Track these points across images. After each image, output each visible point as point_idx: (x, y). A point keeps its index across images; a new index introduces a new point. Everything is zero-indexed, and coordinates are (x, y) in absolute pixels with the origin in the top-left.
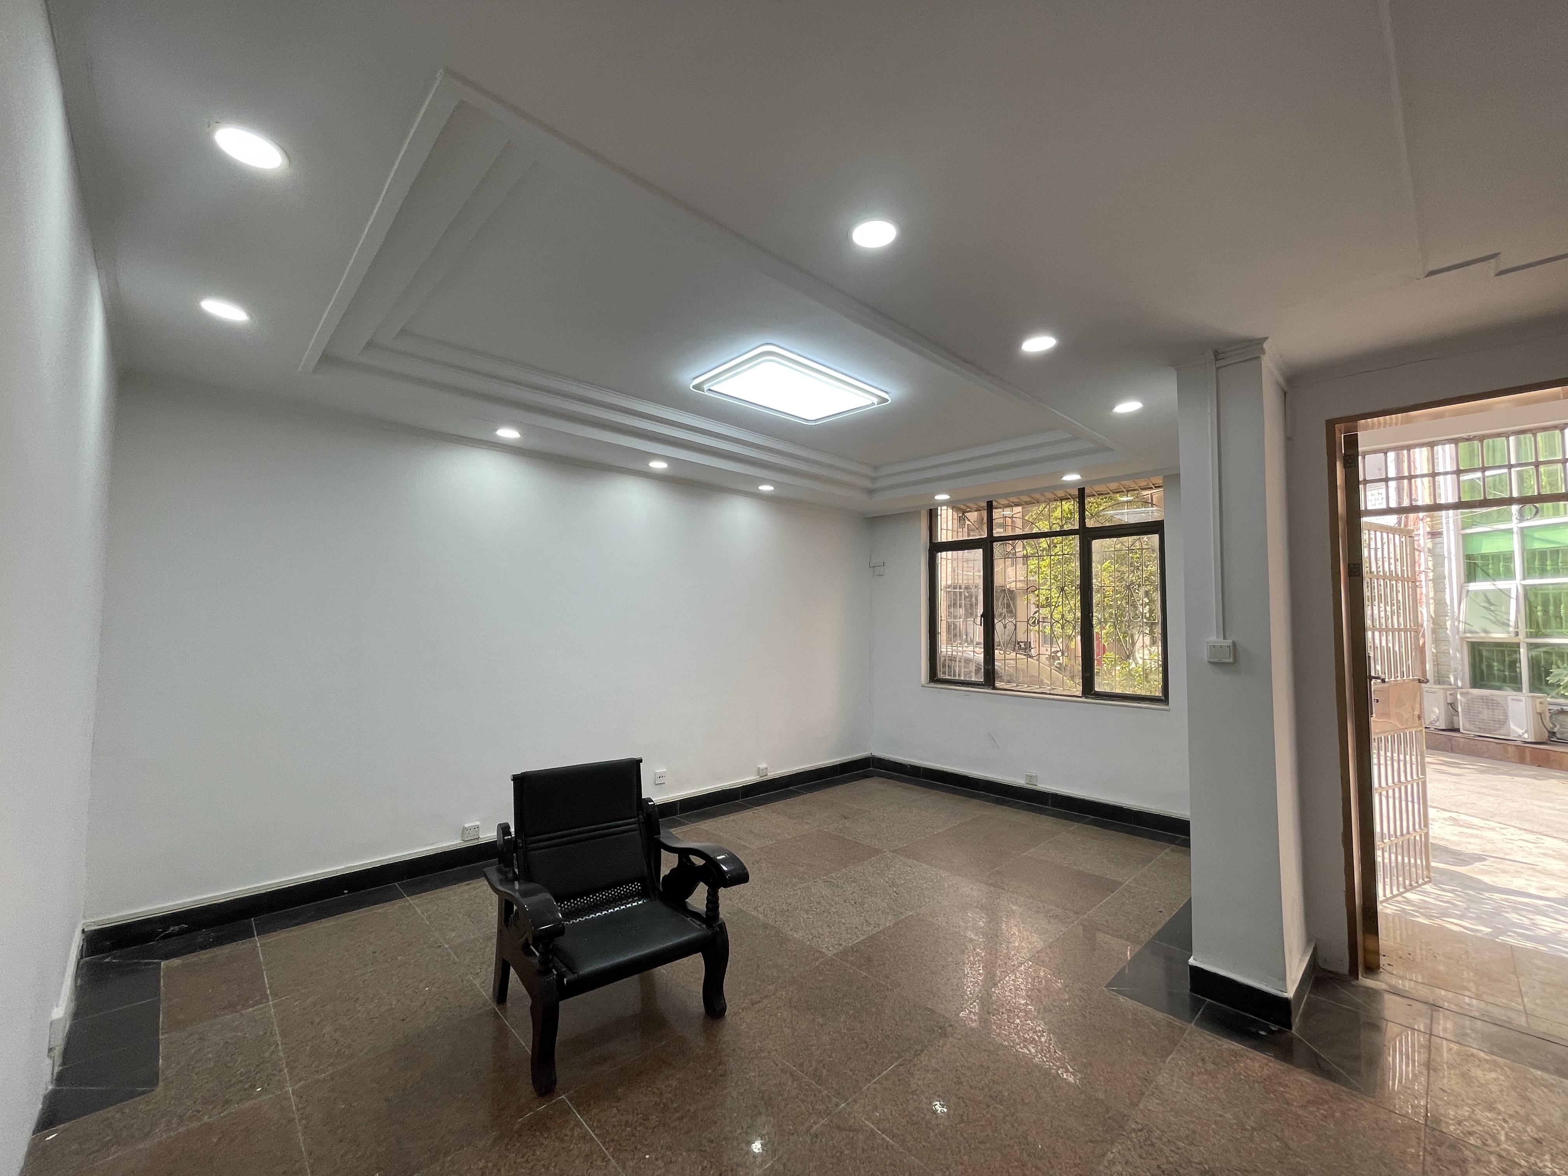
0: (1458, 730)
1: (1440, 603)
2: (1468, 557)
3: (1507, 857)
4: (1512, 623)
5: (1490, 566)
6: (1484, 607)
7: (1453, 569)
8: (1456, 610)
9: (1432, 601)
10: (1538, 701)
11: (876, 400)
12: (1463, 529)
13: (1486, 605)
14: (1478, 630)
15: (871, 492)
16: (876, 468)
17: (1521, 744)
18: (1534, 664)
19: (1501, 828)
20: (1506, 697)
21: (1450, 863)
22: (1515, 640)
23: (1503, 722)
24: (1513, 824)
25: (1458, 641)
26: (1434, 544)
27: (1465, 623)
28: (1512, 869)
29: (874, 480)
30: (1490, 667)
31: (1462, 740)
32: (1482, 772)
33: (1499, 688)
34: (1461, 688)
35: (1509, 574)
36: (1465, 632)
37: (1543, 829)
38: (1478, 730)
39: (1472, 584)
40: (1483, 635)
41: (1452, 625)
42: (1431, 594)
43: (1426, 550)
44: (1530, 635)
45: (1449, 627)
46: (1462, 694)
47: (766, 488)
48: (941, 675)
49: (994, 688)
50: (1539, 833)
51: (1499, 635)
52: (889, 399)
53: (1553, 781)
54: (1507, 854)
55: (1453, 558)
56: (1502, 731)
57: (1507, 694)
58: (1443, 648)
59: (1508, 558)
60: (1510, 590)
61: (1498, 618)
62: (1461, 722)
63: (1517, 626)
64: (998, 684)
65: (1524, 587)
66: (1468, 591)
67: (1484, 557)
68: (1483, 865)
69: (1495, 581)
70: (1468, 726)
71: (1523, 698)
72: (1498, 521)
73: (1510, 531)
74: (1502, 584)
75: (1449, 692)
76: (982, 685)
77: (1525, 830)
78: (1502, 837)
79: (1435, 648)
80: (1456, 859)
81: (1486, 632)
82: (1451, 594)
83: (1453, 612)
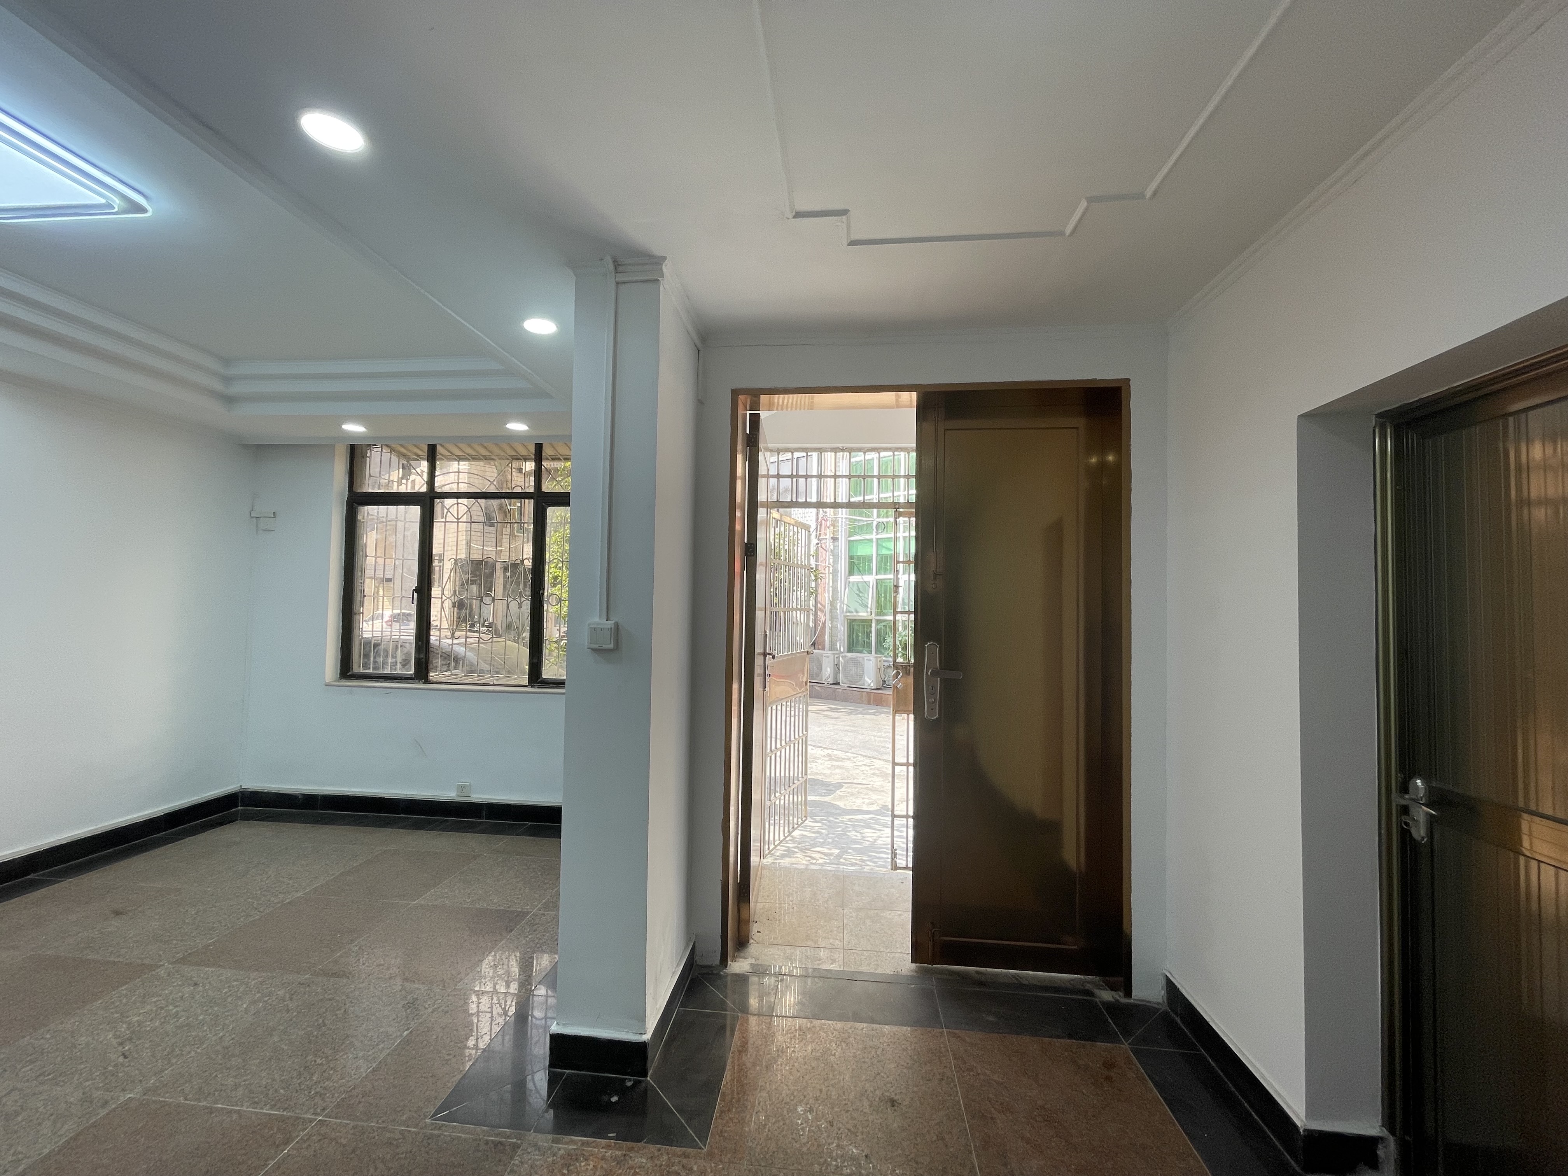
0: (838, 684)
1: (835, 590)
2: (851, 557)
3: (855, 781)
4: (869, 606)
5: (861, 565)
6: (857, 594)
7: (843, 565)
8: (843, 596)
9: (831, 589)
10: (879, 659)
12: (849, 537)
13: (858, 592)
14: (853, 611)
17: (869, 690)
18: (878, 632)
19: (854, 758)
20: (863, 658)
21: (823, 794)
22: (870, 618)
23: (861, 676)
24: (861, 753)
25: (843, 618)
26: (834, 546)
27: (847, 606)
28: (855, 791)
29: (227, 380)
30: (858, 636)
31: (840, 691)
32: (850, 714)
33: (861, 652)
34: (843, 653)
35: (870, 572)
36: (846, 612)
37: (875, 754)
38: (848, 682)
39: (851, 577)
40: (855, 614)
41: (840, 606)
42: (831, 584)
43: (830, 550)
44: (878, 614)
45: (838, 608)
46: (842, 657)
48: (356, 668)
49: (427, 681)
50: (873, 758)
51: (863, 614)
52: (148, 208)
53: (883, 715)
54: (854, 779)
55: (843, 557)
56: (860, 683)
57: (865, 655)
58: (834, 623)
59: (869, 559)
60: (869, 582)
61: (863, 602)
62: (841, 678)
63: (871, 609)
64: (433, 675)
65: (877, 580)
66: (849, 582)
67: (859, 558)
68: (841, 792)
69: (863, 575)
70: (845, 681)
71: (872, 658)
72: (866, 533)
73: (871, 540)
74: (867, 578)
75: (836, 656)
76: (413, 679)
77: (866, 756)
78: (852, 765)
79: (831, 624)
80: (826, 790)
81: (857, 612)
82: (840, 585)
83: (841, 597)
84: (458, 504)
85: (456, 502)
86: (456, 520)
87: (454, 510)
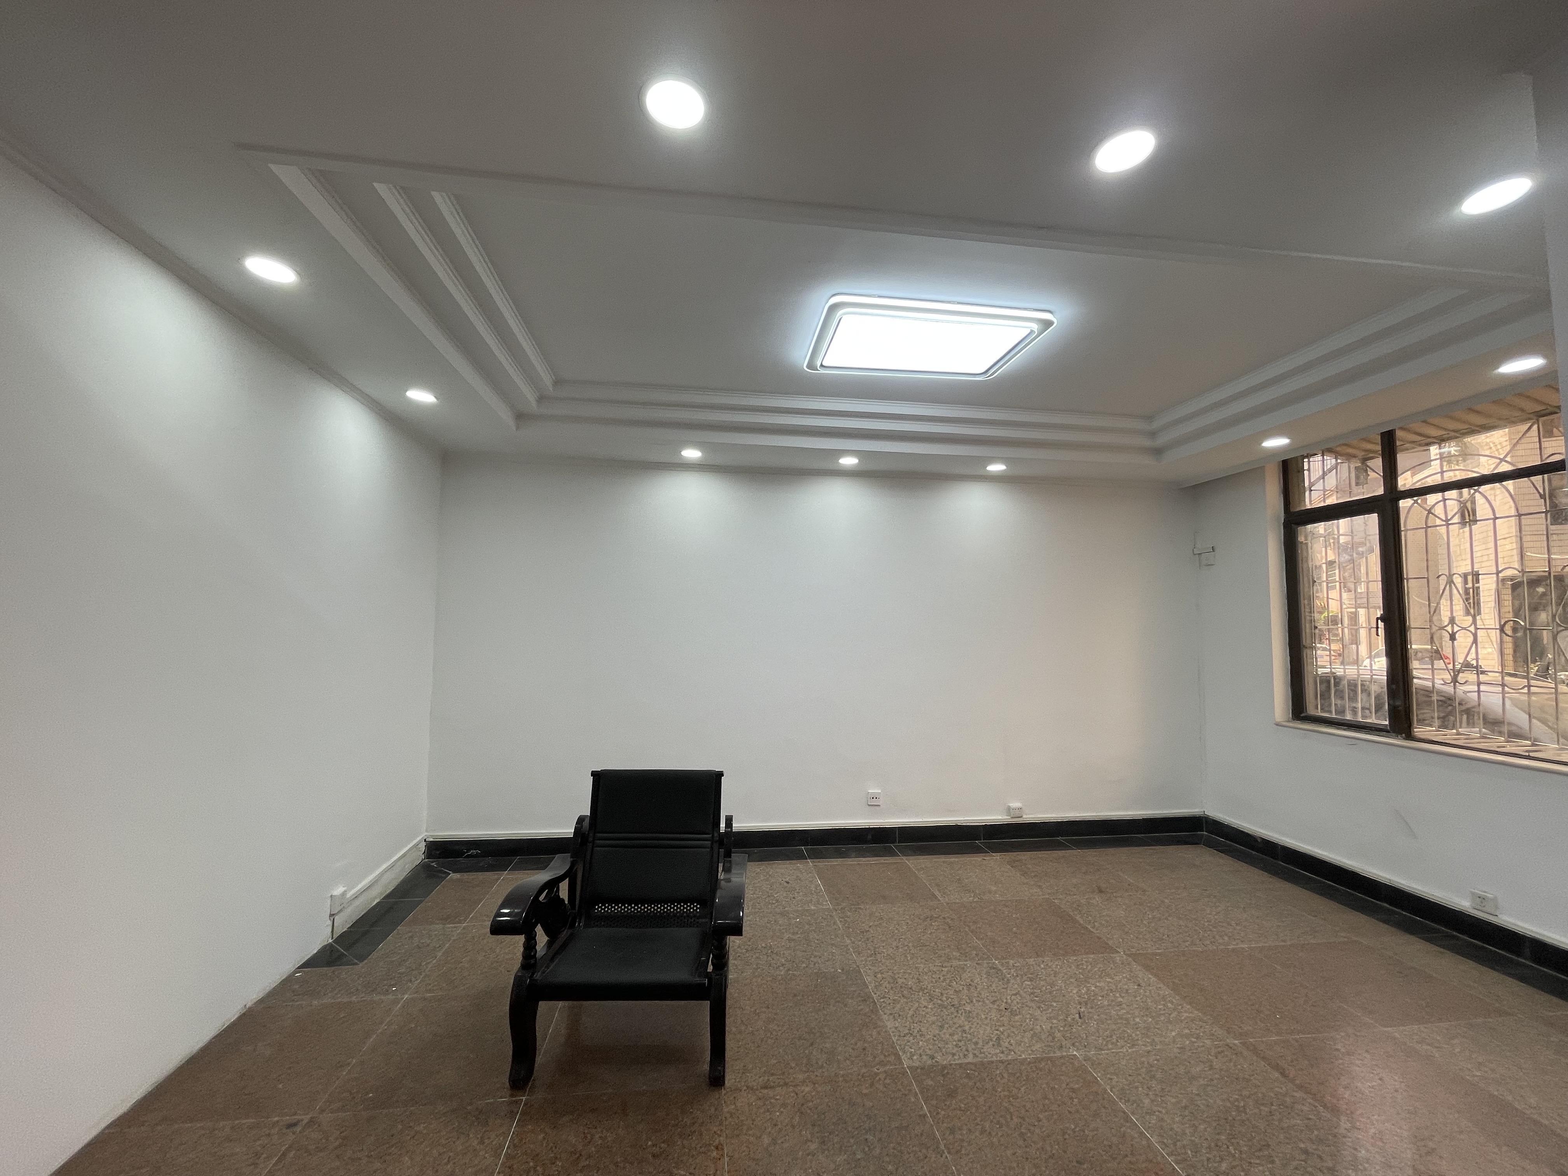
11: (1035, 327)
15: (1158, 452)
16: (1149, 418)
29: (1153, 434)
47: (996, 468)
48: (1311, 711)
49: (1410, 736)
52: (1055, 321)
64: (1419, 731)
76: (1388, 732)
84: (1444, 500)
85: (1441, 498)
86: (1444, 523)
87: (1439, 510)
